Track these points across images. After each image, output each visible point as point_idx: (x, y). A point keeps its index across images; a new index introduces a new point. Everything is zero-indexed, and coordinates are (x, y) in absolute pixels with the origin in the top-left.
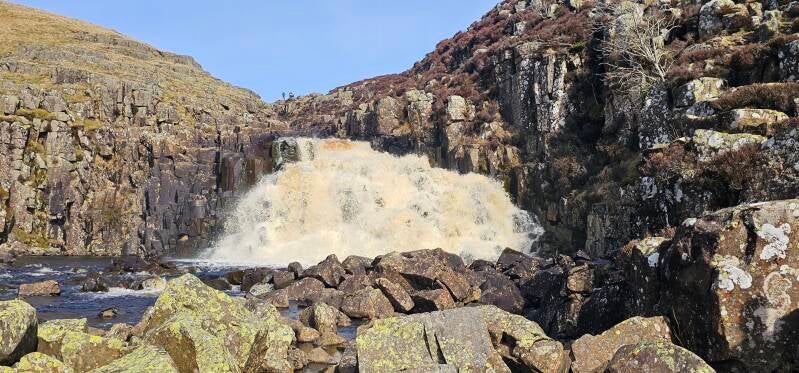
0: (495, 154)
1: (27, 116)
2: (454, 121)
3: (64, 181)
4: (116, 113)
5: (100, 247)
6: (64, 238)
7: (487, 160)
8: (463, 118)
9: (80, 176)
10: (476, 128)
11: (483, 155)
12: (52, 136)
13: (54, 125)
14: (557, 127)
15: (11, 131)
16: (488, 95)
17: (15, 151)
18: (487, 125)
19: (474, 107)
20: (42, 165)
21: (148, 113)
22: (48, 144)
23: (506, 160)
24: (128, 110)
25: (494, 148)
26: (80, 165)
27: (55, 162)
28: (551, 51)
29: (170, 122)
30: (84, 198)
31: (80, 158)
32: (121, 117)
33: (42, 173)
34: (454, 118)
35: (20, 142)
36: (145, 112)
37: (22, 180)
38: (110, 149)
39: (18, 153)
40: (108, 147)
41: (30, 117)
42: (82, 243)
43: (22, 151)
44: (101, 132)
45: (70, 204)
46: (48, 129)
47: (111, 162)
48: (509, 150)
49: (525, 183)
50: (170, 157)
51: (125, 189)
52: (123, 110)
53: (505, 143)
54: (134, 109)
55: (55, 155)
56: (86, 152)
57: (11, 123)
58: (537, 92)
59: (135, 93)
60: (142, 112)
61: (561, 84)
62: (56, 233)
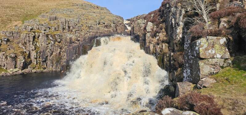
0: (159, 46)
1: (33, 32)
2: (148, 32)
3: (45, 50)
4: (64, 29)
5: (54, 68)
6: (46, 65)
7: (155, 48)
8: (151, 31)
9: (50, 48)
10: (154, 35)
11: (154, 46)
12: (40, 37)
13: (41, 34)
14: (179, 38)
15: (29, 37)
16: (162, 21)
17: (31, 42)
18: (158, 34)
19: (156, 26)
20: (38, 46)
21: (73, 28)
22: (39, 40)
23: (162, 49)
24: (67, 27)
25: (158, 44)
26: (50, 45)
27: (42, 45)
28: (179, 4)
29: (79, 30)
30: (52, 54)
31: (49, 43)
32: (65, 30)
33: (39, 48)
34: (148, 31)
35: (32, 40)
36: (72, 28)
37: (33, 50)
38: (60, 40)
39: (31, 43)
40: (59, 39)
41: (34, 32)
42: (51, 67)
43: (32, 42)
44: (57, 35)
45: (47, 56)
46: (39, 36)
47: (60, 43)
48: (164, 45)
49: (167, 60)
50: (73, 42)
51: (63, 51)
52: (66, 28)
53: (163, 42)
54: (69, 27)
55: (41, 42)
56: (52, 41)
57: (29, 34)
58: (173, 22)
59: (69, 23)
60: (71, 28)
61: (181, 19)
62: (44, 64)
